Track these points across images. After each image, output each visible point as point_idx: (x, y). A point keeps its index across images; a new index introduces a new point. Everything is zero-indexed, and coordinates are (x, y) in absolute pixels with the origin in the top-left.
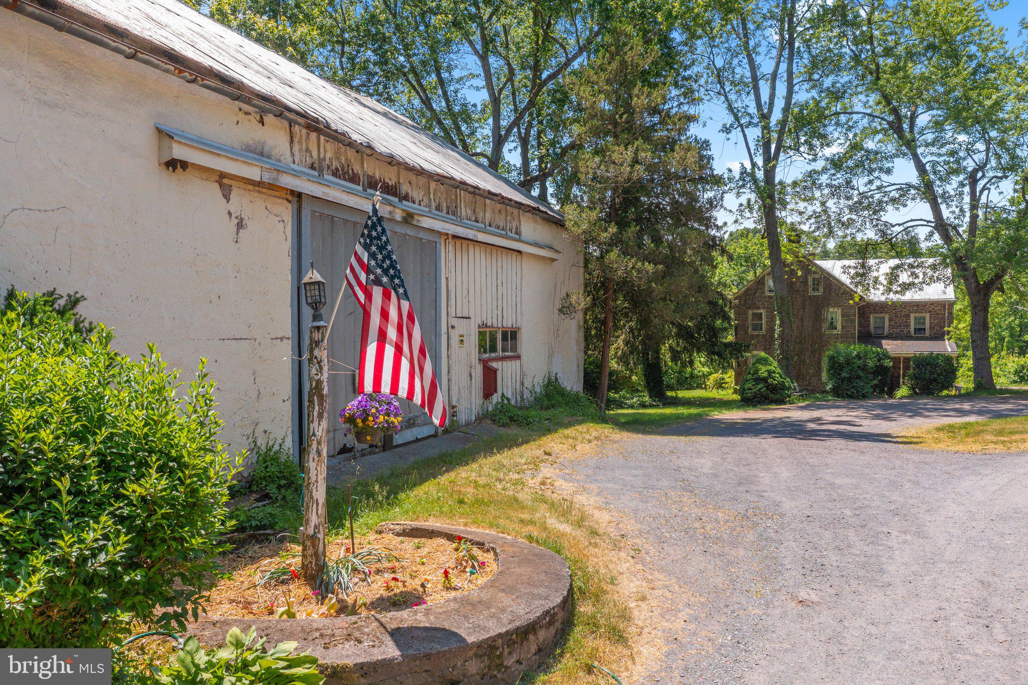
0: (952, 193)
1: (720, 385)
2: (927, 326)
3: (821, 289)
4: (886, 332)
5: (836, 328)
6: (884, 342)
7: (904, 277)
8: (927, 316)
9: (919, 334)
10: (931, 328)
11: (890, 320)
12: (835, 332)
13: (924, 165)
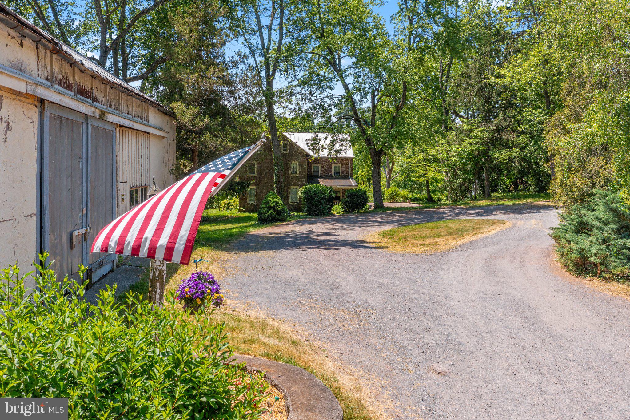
0: (357, 101)
1: (228, 207)
2: (340, 171)
3: (288, 150)
4: (320, 174)
5: (296, 173)
6: (320, 180)
7: (337, 146)
8: (340, 165)
9: (336, 176)
10: (343, 172)
11: (322, 168)
12: (295, 175)
13: (347, 85)
